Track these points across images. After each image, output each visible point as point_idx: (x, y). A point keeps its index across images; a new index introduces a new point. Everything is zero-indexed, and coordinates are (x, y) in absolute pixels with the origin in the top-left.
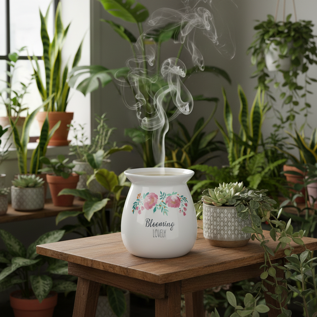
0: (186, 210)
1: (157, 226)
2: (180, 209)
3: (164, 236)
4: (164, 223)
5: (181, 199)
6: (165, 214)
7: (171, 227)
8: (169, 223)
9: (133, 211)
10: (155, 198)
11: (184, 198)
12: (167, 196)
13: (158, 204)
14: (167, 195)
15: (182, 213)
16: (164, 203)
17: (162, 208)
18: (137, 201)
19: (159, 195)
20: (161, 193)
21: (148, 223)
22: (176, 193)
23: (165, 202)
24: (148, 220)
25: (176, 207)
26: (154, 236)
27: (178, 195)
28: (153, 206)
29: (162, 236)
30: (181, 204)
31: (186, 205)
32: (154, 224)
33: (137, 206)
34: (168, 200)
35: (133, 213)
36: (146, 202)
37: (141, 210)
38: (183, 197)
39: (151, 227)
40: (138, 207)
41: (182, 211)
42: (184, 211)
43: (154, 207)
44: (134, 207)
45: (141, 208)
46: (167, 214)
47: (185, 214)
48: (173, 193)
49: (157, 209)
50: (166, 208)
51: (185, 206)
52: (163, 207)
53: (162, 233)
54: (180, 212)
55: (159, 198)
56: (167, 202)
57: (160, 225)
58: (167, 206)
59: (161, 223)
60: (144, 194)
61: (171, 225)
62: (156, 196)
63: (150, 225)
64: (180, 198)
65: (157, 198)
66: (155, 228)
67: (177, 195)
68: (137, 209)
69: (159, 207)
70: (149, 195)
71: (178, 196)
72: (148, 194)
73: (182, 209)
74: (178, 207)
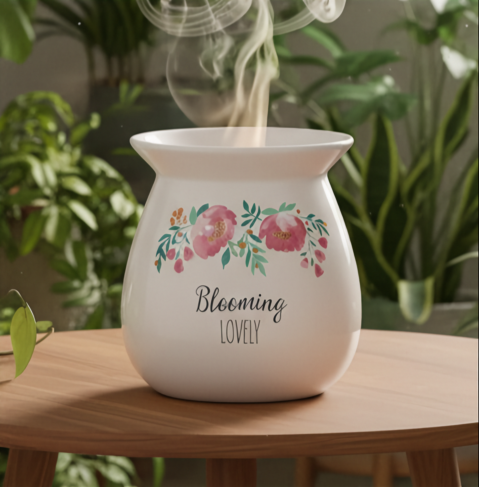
0: (324, 259)
1: (232, 308)
2: (303, 257)
3: (254, 340)
4: (253, 299)
5: (306, 227)
6: (257, 270)
7: (274, 312)
8: (270, 301)
9: (158, 264)
10: (226, 222)
11: (320, 221)
12: (263, 216)
13: (235, 239)
14: (264, 212)
15: (312, 269)
16: (254, 237)
17: (249, 251)
18: (172, 233)
19: (239, 212)
20: (246, 205)
21: (203, 302)
22: (291, 207)
23: (256, 233)
24: (205, 291)
25: (290, 249)
26: (225, 340)
27: (298, 212)
28: (222, 248)
29: (247, 340)
30: (307, 239)
31: (323, 242)
32: (223, 303)
33: (171, 247)
34: (265, 227)
35: (159, 269)
36: (201, 234)
37: (183, 259)
38: (314, 219)
39: (212, 311)
40: (173, 250)
41: (310, 261)
42: (316, 261)
43: (223, 250)
44: (160, 251)
45: (182, 252)
46: (263, 271)
47: (319, 272)
48: (283, 208)
49: (231, 255)
50: (259, 253)
51: (319, 247)
52: (251, 249)
53: (247, 332)
54: (306, 267)
55: (240, 220)
56: (262, 233)
57: (242, 304)
58: (262, 245)
59: (245, 299)
60: (193, 209)
61: (276, 306)
62: (231, 215)
63: (210, 306)
64: (304, 221)
65: (235, 223)
66: (226, 315)
67: (294, 212)
68: (171, 258)
69: (238, 249)
70: (208, 213)
71: (299, 216)
72: (205, 208)
73: (311, 256)
74: (298, 249)
